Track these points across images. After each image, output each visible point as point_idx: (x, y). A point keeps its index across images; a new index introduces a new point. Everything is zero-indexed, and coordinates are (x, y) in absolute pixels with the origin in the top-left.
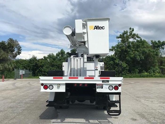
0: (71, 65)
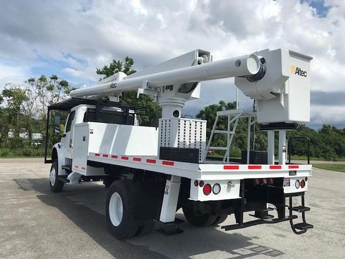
0: (179, 136)
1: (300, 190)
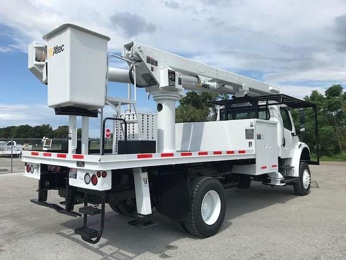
1: (91, 186)
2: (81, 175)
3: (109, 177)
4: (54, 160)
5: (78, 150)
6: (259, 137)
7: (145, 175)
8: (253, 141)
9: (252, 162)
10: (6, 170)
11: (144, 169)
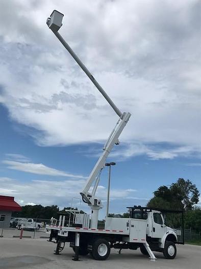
1: (63, 235)
2: (61, 232)
3: (67, 233)
4: (55, 228)
5: (61, 225)
6: (133, 226)
7: (78, 235)
8: (129, 227)
9: (128, 236)
10: (30, 237)
11: (78, 232)
